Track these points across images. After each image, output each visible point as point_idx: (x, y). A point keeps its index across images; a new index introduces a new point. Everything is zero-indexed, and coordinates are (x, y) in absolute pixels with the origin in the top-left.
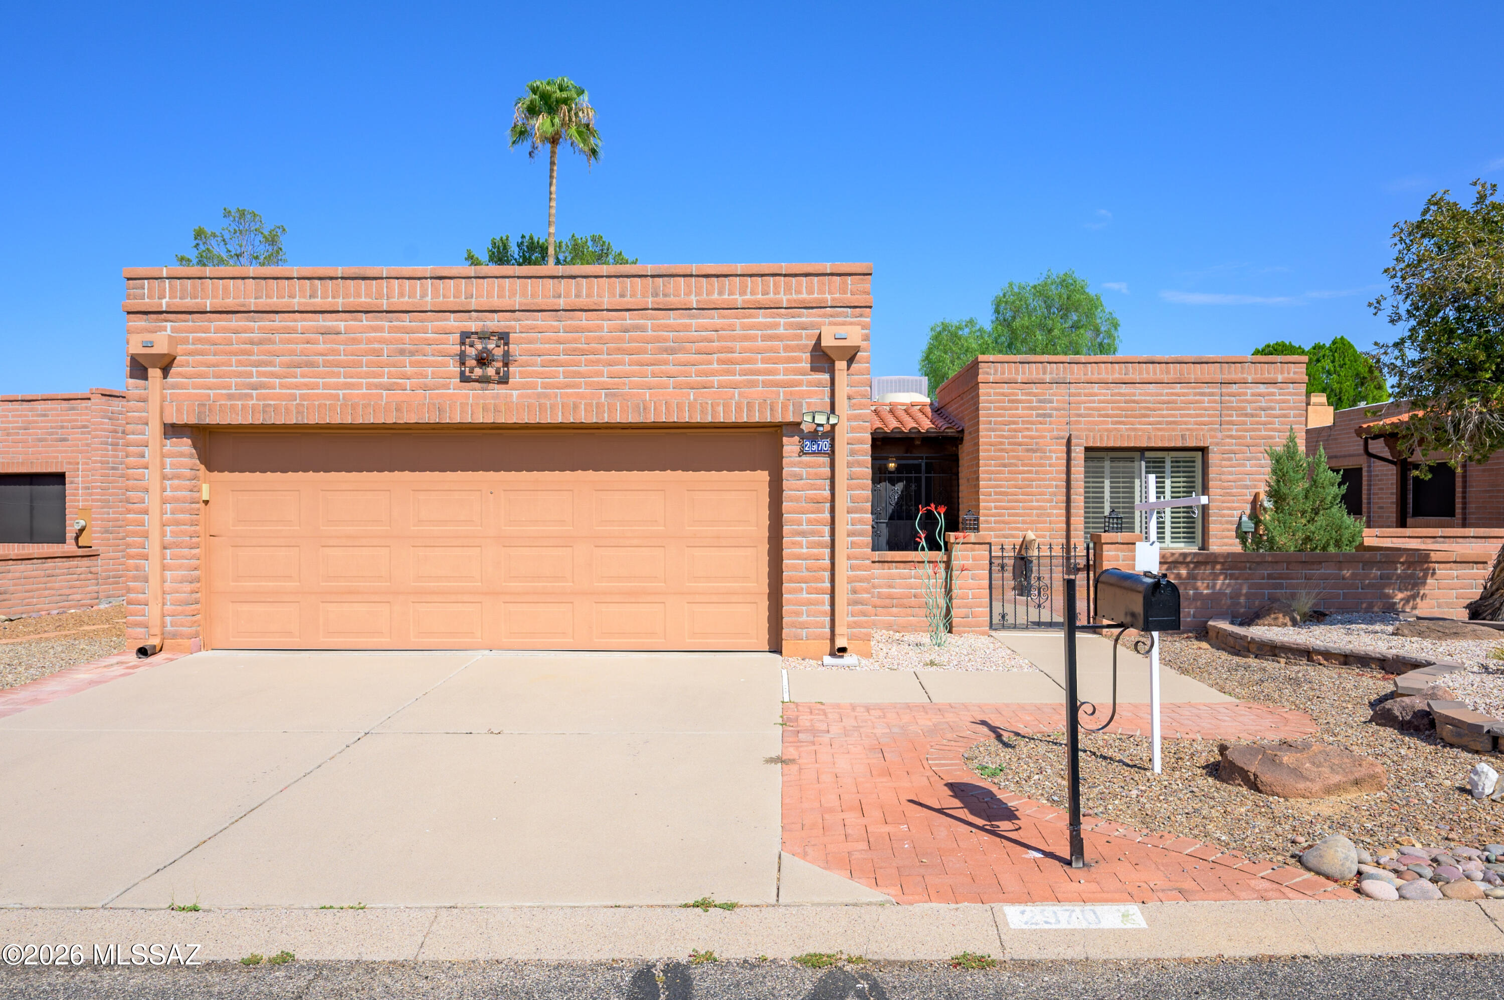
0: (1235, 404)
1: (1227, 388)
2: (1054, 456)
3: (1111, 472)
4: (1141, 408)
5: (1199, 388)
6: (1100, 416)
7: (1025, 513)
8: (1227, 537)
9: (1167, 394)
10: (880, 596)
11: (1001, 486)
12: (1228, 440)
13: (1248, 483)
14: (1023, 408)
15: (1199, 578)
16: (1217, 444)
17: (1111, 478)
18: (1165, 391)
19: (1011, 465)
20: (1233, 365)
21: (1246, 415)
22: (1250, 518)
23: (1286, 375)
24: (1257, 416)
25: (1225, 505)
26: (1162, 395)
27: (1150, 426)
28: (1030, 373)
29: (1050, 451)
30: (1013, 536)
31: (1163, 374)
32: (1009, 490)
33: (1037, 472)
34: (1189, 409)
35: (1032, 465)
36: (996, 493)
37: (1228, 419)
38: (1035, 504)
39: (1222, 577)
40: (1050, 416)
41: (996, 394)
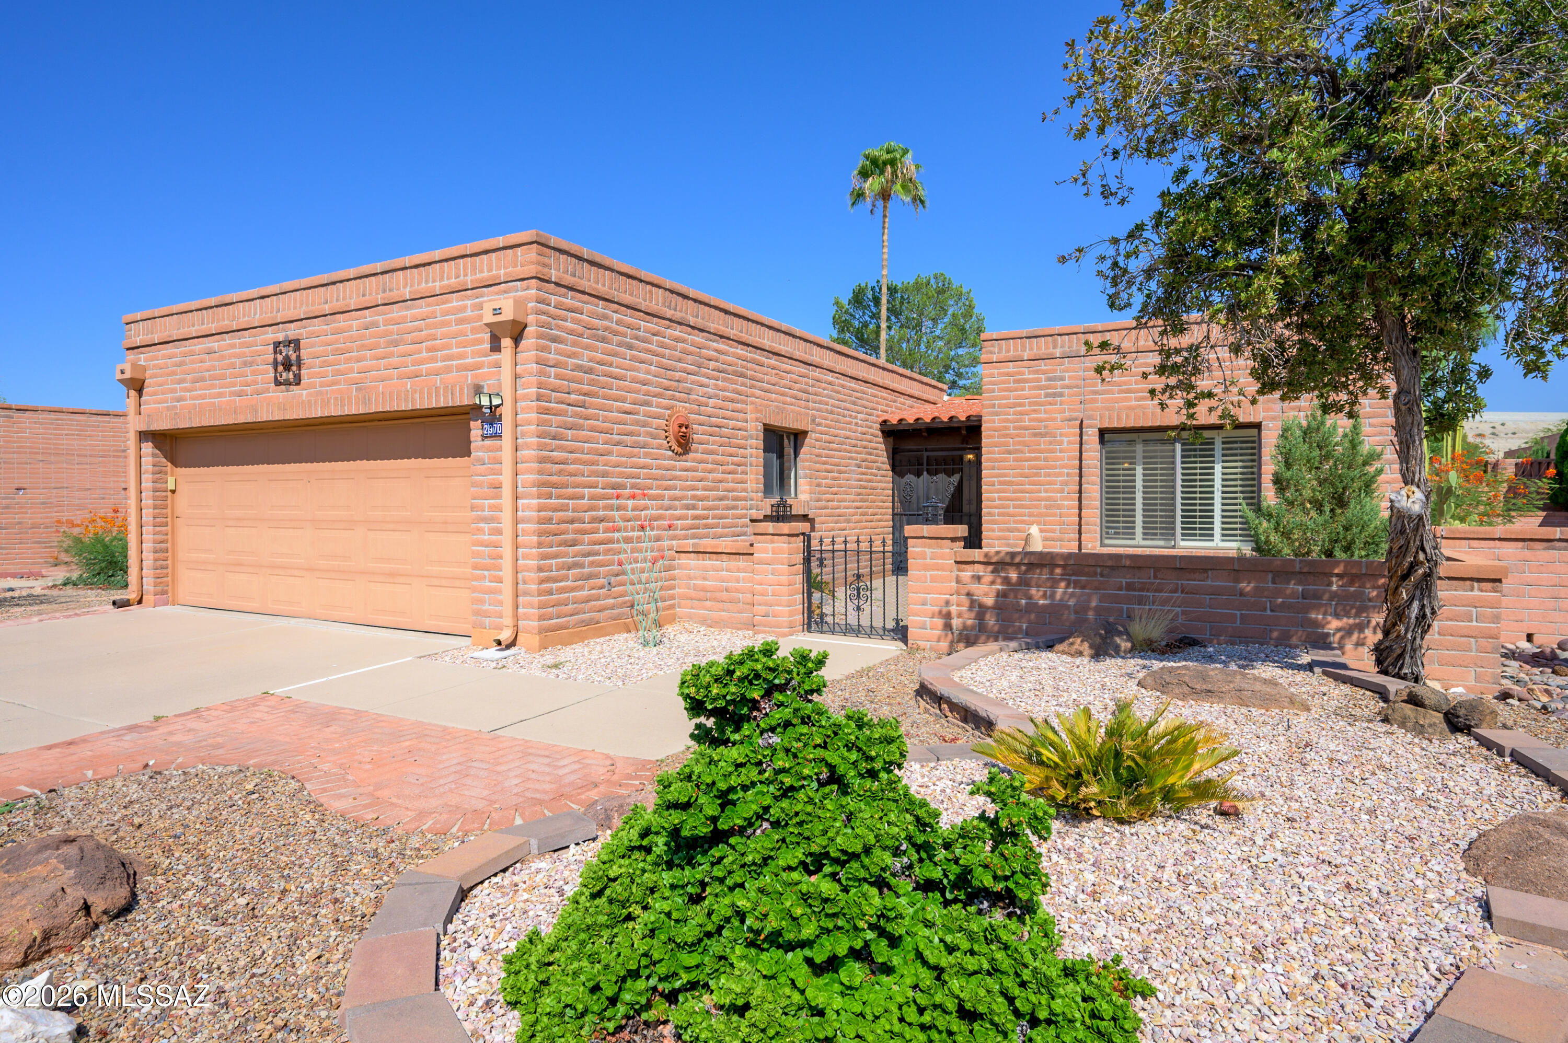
2: (1066, 439)
3: (1144, 457)
6: (1121, 392)
7: (1032, 504)
10: (695, 588)
11: (1005, 475)
14: (1030, 388)
15: (1033, 583)
16: (1272, 418)
17: (1144, 463)
19: (1016, 451)
28: (1039, 348)
29: (1061, 435)
30: (1018, 530)
32: (1014, 479)
33: (1046, 459)
35: (1040, 451)
36: (1000, 483)
38: (1043, 494)
39: (1063, 584)
40: (1062, 395)
41: (1000, 374)
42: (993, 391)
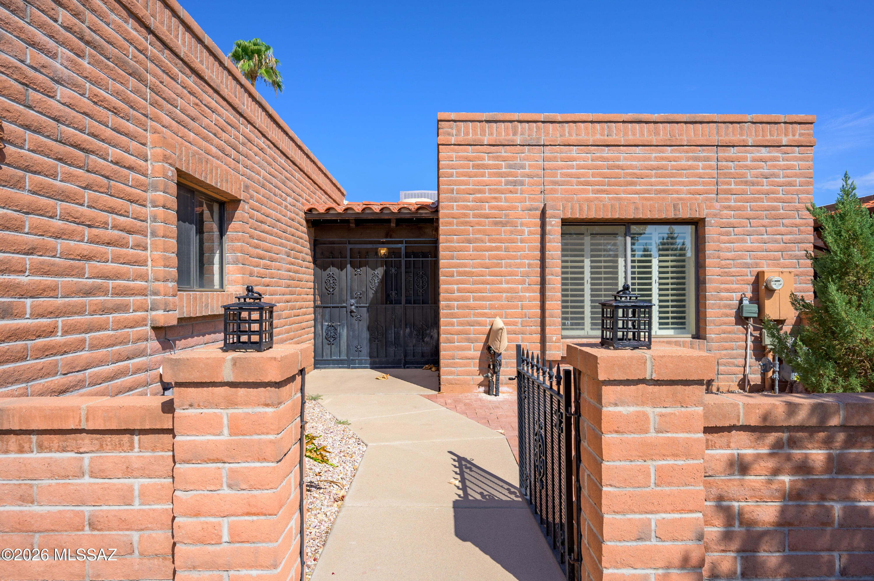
0: (733, 171)
1: (724, 151)
2: (526, 230)
3: (592, 250)
4: (626, 175)
5: (693, 152)
6: (580, 183)
7: (493, 296)
8: (725, 323)
9: (657, 159)
11: (465, 266)
12: (725, 212)
13: (749, 261)
14: (491, 175)
16: (715, 215)
17: (592, 256)
18: (654, 155)
19: (476, 240)
20: (730, 125)
21: (746, 183)
22: (751, 301)
23: (791, 137)
24: (758, 184)
25: (723, 286)
26: (649, 159)
27: (637, 196)
28: (499, 133)
29: (522, 225)
30: (479, 324)
31: (651, 135)
32: (474, 270)
33: (507, 249)
34: (681, 176)
35: (501, 241)
36: (459, 274)
37: (725, 187)
38: (504, 286)
40: (522, 183)
41: (459, 158)
42: (452, 176)
